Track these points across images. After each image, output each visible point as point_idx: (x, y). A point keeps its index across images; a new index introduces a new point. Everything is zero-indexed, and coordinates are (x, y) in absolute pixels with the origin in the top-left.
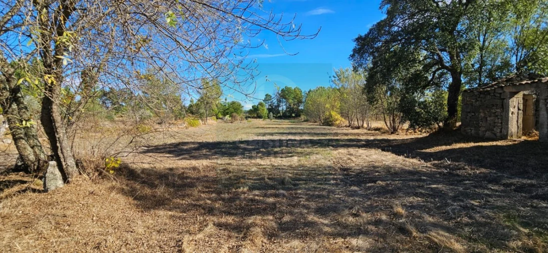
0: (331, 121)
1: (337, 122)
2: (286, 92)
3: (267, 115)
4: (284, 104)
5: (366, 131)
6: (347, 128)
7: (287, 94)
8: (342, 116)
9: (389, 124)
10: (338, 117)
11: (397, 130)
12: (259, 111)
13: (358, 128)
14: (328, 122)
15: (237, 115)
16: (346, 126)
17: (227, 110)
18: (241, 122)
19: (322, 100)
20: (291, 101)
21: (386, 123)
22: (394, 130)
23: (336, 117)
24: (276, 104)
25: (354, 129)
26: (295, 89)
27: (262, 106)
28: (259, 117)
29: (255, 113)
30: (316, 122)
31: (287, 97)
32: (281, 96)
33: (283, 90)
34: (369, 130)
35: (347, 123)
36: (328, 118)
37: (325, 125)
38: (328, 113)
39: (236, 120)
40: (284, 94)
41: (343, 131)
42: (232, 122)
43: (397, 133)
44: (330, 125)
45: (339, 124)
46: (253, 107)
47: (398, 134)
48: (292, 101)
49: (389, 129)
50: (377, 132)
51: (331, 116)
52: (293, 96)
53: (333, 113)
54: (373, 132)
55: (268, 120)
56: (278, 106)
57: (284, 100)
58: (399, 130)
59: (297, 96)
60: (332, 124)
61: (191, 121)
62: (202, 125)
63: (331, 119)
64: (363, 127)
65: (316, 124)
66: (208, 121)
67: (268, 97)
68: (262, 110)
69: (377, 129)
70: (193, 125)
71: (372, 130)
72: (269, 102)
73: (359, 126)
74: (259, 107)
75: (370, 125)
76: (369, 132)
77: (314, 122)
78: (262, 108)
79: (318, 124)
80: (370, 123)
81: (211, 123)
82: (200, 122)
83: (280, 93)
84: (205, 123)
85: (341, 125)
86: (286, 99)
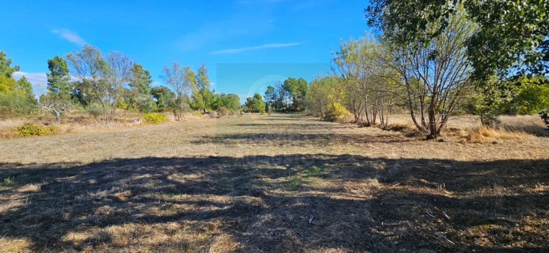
0: (334, 116)
1: (341, 117)
2: (290, 84)
3: (264, 109)
4: (288, 97)
5: (379, 131)
6: (353, 125)
7: (290, 86)
8: (347, 109)
9: (419, 121)
10: (343, 110)
12: (254, 105)
13: (368, 125)
15: (226, 109)
16: (352, 123)
17: (215, 102)
18: (229, 117)
19: (323, 89)
20: (294, 93)
21: (414, 119)
22: (432, 133)
23: (340, 110)
24: (278, 96)
25: (361, 127)
26: (299, 80)
27: (258, 99)
28: (257, 112)
29: (251, 106)
30: (318, 116)
31: (290, 89)
32: (284, 88)
33: (286, 82)
34: (384, 129)
35: (353, 118)
36: (330, 112)
37: (326, 121)
38: (330, 106)
39: (223, 115)
40: (286, 87)
41: (345, 130)
42: (218, 118)
43: (439, 138)
44: (332, 121)
45: (343, 118)
46: (247, 99)
47: (441, 141)
49: (418, 127)
50: (398, 133)
51: (335, 109)
52: (297, 88)
53: (336, 105)
54: (391, 132)
55: (266, 114)
56: (281, 99)
57: (288, 92)
58: (441, 133)
59: (301, 87)
60: (334, 119)
61: (150, 117)
62: (173, 120)
63: (334, 113)
64: (374, 124)
65: (317, 118)
66: (185, 116)
67: (271, 90)
68: (258, 103)
69: (397, 128)
70: (154, 121)
71: (389, 130)
72: (272, 94)
73: (369, 123)
74: (255, 99)
75: (385, 121)
76: (384, 133)
77: (316, 117)
78: (258, 101)
79: (319, 118)
80: (385, 117)
81: (191, 119)
82: (169, 118)
83: (283, 84)
84: (180, 118)
85: (346, 120)
86: (289, 91)
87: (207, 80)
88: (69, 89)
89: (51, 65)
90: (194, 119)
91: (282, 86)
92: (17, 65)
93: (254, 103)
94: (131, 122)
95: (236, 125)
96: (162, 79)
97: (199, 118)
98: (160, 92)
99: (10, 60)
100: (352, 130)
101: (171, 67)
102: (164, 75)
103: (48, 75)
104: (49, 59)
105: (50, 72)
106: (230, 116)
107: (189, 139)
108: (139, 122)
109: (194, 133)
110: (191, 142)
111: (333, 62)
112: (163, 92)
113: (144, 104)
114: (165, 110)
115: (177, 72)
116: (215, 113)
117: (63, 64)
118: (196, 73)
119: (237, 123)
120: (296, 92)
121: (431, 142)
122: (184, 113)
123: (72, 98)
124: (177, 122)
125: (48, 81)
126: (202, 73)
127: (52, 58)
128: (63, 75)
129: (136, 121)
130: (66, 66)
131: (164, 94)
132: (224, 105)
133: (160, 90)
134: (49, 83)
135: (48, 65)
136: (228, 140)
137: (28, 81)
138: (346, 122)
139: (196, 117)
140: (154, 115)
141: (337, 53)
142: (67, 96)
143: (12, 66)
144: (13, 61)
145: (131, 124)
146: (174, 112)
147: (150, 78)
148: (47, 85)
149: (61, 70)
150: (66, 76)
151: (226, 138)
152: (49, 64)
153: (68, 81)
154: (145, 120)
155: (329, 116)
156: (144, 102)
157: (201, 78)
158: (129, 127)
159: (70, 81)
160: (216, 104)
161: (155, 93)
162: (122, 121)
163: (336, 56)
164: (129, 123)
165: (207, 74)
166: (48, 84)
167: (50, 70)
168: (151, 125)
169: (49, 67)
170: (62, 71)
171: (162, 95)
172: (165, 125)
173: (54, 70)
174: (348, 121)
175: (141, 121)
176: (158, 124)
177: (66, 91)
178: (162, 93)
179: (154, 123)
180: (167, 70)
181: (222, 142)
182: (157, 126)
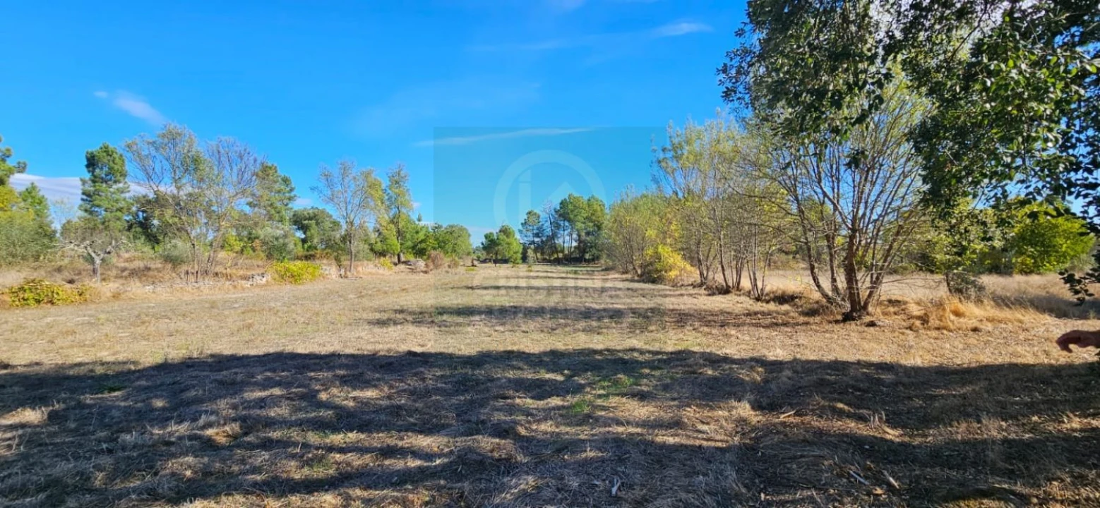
0: (657, 271)
1: (673, 274)
2: (570, 207)
3: (520, 256)
4: (566, 232)
5: (748, 304)
6: (696, 291)
7: (572, 211)
8: (684, 258)
9: (826, 285)
11: (865, 307)
12: (500, 247)
13: (725, 291)
14: (651, 274)
15: (442, 255)
16: (694, 286)
17: (421, 242)
18: (447, 272)
19: (637, 220)
20: (579, 225)
21: (815, 279)
23: (671, 261)
24: (548, 231)
25: (713, 294)
26: (589, 200)
27: (508, 237)
28: (505, 261)
29: (493, 251)
30: (626, 272)
31: (572, 216)
32: (560, 215)
33: (562, 203)
34: (758, 299)
35: (695, 276)
36: (651, 264)
37: (644, 282)
38: (650, 252)
39: (437, 267)
40: (565, 213)
41: (681, 300)
42: (426, 272)
43: (867, 319)
44: (654, 281)
45: (677, 276)
46: (486, 237)
47: (872, 324)
48: (583, 225)
49: (825, 295)
50: (786, 307)
51: (660, 259)
52: (585, 215)
53: (664, 251)
54: (772, 306)
56: (554, 236)
57: (567, 224)
58: (870, 309)
59: (593, 214)
60: (658, 277)
61: (287, 270)
62: (334, 276)
63: (658, 266)
64: (738, 289)
65: (624, 276)
66: (360, 269)
67: (532, 219)
68: (508, 244)
69: (783, 299)
70: (295, 278)
71: (768, 302)
72: (535, 227)
73: (728, 286)
74: (502, 237)
75: (760, 284)
76: (759, 307)
77: (623, 273)
78: (508, 240)
79: (629, 276)
80: (759, 275)
81: (370, 273)
82: (327, 272)
83: (558, 208)
84: (348, 273)
85: (682, 280)
86: (569, 220)
87: (407, 197)
88: (125, 210)
89: (92, 162)
90: (378, 274)
91: (556, 211)
92: (22, 161)
93: (499, 244)
94: (246, 278)
95: (461, 288)
96: (316, 193)
97: (387, 272)
98: (310, 219)
99: (8, 150)
100: (695, 301)
101: (336, 172)
102: (321, 185)
103: (84, 182)
104: (90, 150)
105: (88, 176)
106: (449, 270)
107: (365, 316)
108: (264, 279)
109: (376, 303)
110: (370, 323)
111: (655, 165)
112: (317, 220)
113: (276, 243)
114: (318, 256)
115: (346, 180)
116: (421, 263)
117: (117, 160)
118: (385, 183)
119: (464, 284)
120: (584, 223)
121: (852, 326)
122: (356, 263)
123: (130, 228)
124: (341, 280)
125: (83, 194)
126: (397, 182)
127: (95, 148)
128: (115, 182)
129: (258, 278)
130: (123, 165)
131: (317, 224)
132: (440, 247)
133: (312, 215)
134: (85, 197)
135: (85, 163)
136: (445, 317)
137: (41, 193)
138: (682, 285)
139: (381, 271)
140: (296, 266)
141: (664, 150)
142: (119, 225)
143: (11, 163)
144: (13, 152)
145: (247, 284)
146: (337, 259)
147: (292, 190)
148: (81, 202)
149: (111, 172)
150: (121, 185)
151: (441, 314)
152: (88, 159)
153: (123, 195)
154: (276, 276)
155: (649, 272)
156: (277, 239)
157: (396, 193)
158: (243, 289)
159: (127, 195)
160: (423, 245)
161: (300, 222)
162: (229, 277)
163: (661, 156)
164: (243, 282)
165: (407, 185)
166: (83, 200)
167: (89, 171)
168: (288, 286)
169: (88, 166)
170: (115, 175)
171: (314, 226)
172: (319, 286)
173: (97, 171)
174: (686, 283)
175: (268, 278)
176: (303, 284)
177: (119, 214)
178: (314, 222)
179: (296, 281)
180: (327, 177)
181: (433, 322)
182: (300, 287)
